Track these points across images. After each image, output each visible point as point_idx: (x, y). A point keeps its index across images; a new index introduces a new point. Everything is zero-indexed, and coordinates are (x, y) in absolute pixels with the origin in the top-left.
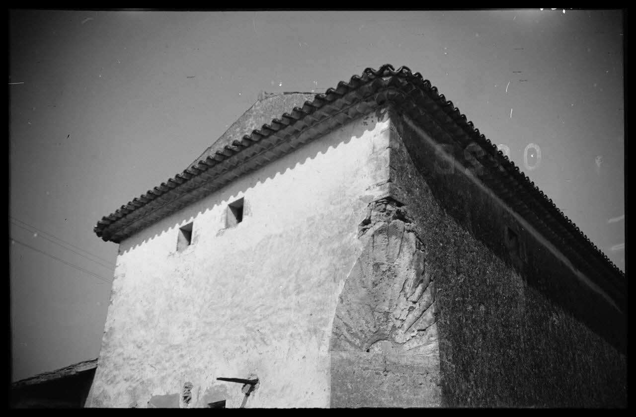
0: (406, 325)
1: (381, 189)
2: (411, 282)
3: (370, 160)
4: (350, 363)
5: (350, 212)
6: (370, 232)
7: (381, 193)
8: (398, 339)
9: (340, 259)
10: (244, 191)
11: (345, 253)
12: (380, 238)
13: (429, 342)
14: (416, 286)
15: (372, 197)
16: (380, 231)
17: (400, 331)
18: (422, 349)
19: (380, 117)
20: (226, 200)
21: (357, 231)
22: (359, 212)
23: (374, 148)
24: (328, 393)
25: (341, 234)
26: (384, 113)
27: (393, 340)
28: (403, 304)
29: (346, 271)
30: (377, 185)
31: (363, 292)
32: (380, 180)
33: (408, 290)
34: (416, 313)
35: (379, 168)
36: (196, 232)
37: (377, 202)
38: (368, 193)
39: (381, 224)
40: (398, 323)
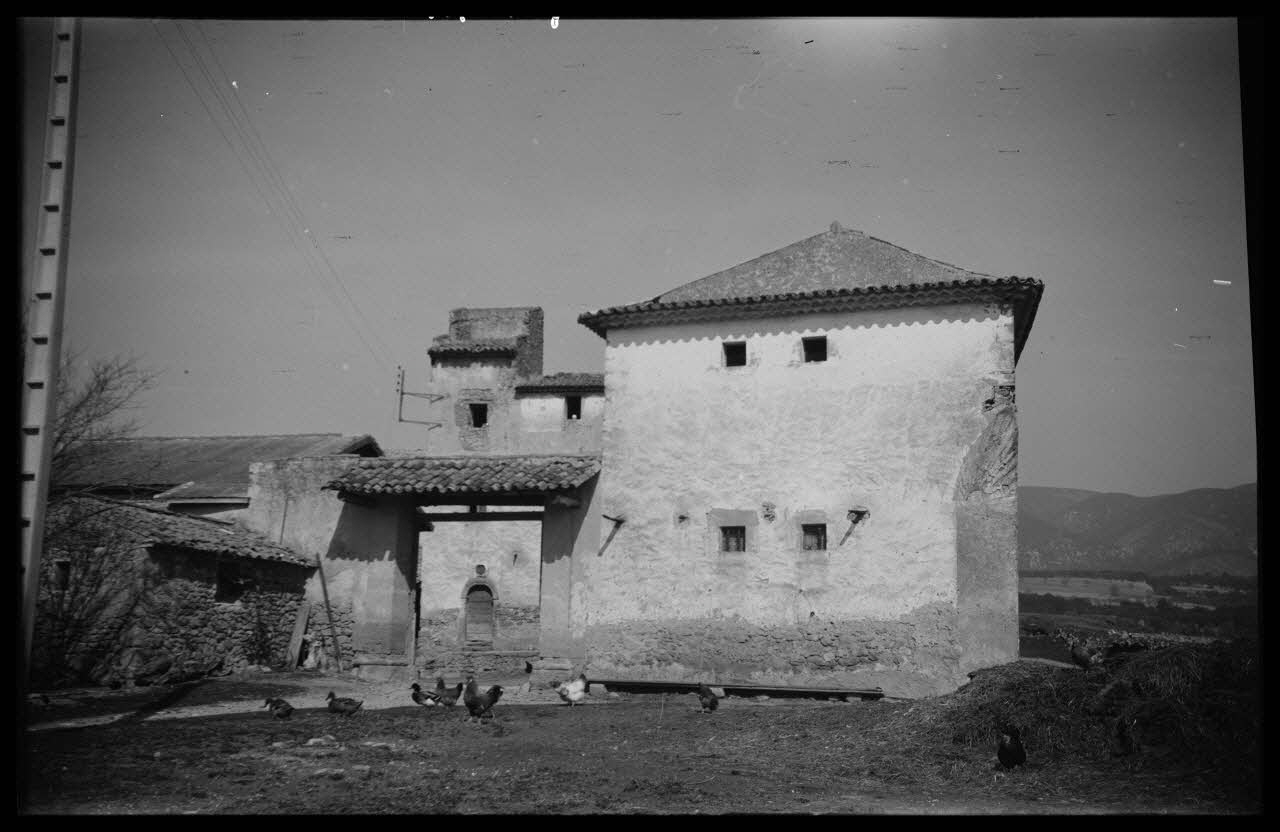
0: (994, 481)
1: (1006, 377)
2: (1007, 450)
3: (992, 348)
4: (967, 510)
5: (972, 388)
6: (995, 411)
7: (1006, 380)
8: (987, 490)
9: (963, 428)
10: (827, 330)
11: (968, 423)
12: (1000, 417)
13: (1010, 495)
14: (1009, 453)
15: (997, 382)
16: (1002, 412)
17: (989, 485)
18: (1004, 499)
19: (1004, 311)
20: (801, 332)
21: (981, 407)
22: (983, 391)
23: (997, 338)
24: (955, 531)
25: (962, 406)
26: (1008, 308)
27: (983, 490)
28: (998, 465)
29: (972, 438)
30: (1003, 372)
31: (978, 455)
32: (1004, 369)
33: (1003, 456)
34: (1004, 472)
35: (1003, 357)
36: (753, 354)
37: (1001, 387)
38: (991, 377)
39: (1005, 406)
40: (990, 479)
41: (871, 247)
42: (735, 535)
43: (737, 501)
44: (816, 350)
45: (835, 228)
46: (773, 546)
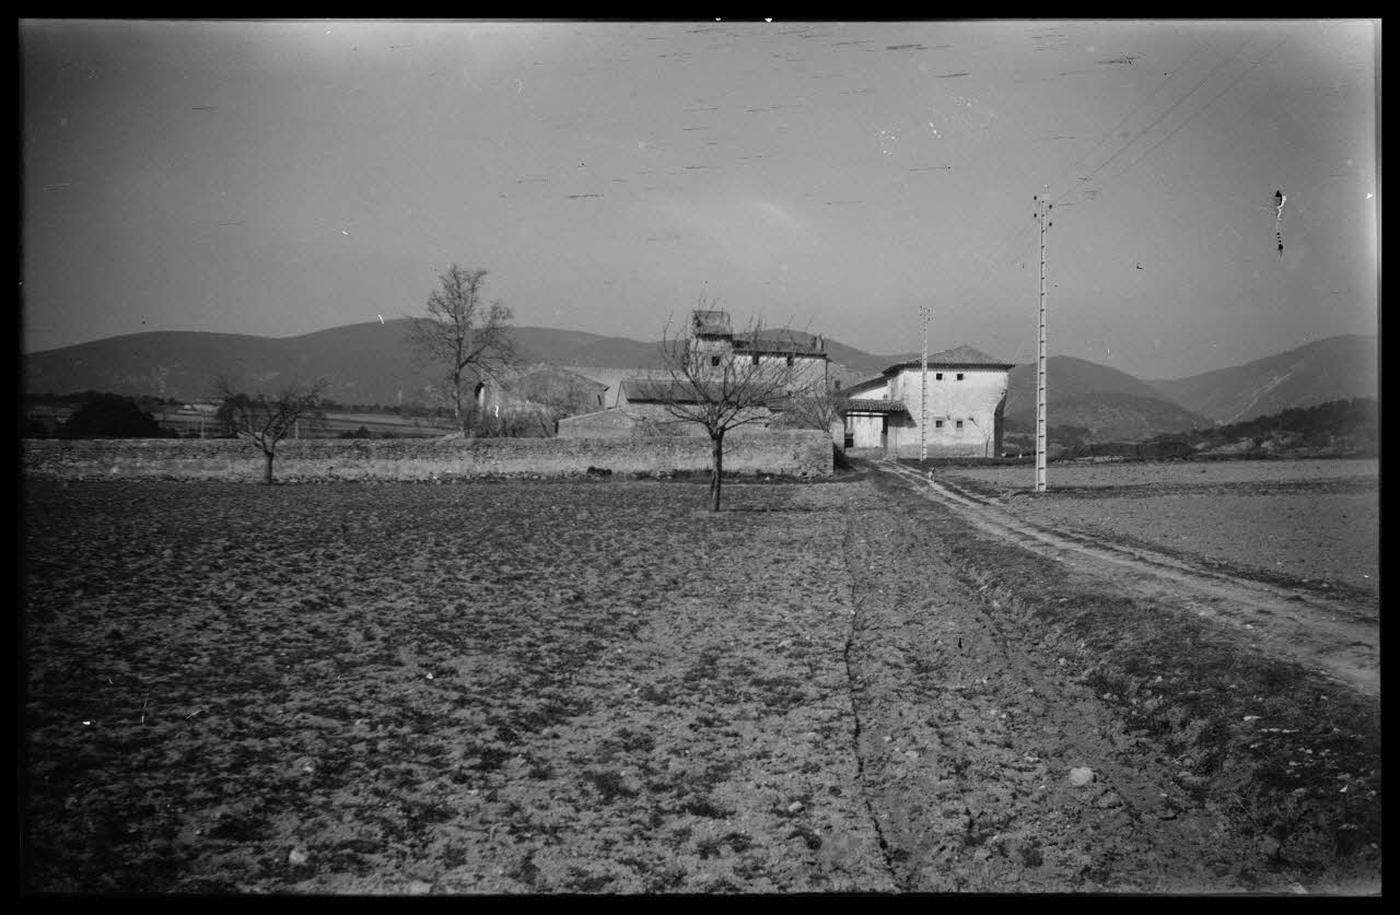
3: (1003, 381)
7: (1007, 388)
10: (963, 373)
20: (956, 373)
23: (1004, 378)
30: (1006, 386)
32: (1006, 384)
35: (1006, 382)
36: (944, 377)
38: (1004, 387)
41: (972, 352)
42: (939, 423)
43: (941, 414)
44: (960, 377)
45: (966, 346)
46: (949, 426)
